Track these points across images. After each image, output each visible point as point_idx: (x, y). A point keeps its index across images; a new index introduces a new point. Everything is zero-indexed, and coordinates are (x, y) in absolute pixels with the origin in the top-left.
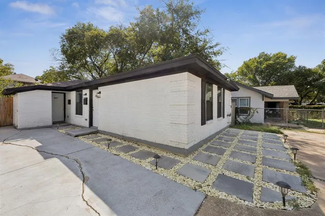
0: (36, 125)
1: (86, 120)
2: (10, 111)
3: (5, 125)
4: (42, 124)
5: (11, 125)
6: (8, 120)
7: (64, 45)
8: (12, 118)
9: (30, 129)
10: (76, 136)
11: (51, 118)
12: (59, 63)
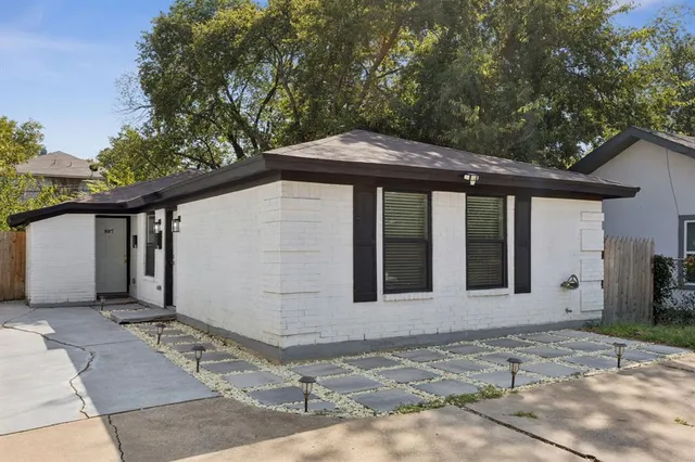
0: (63, 298)
1: (159, 288)
2: (21, 264)
3: (11, 297)
4: (74, 298)
5: (22, 298)
6: (17, 285)
7: (146, 68)
8: (24, 281)
9: (51, 306)
10: (124, 323)
11: (94, 284)
12: (141, 117)
